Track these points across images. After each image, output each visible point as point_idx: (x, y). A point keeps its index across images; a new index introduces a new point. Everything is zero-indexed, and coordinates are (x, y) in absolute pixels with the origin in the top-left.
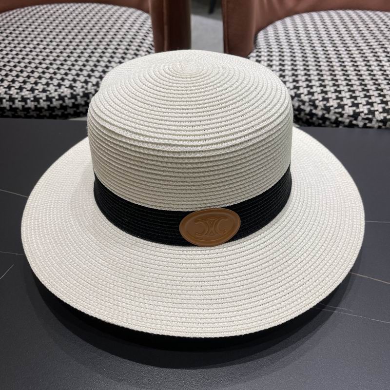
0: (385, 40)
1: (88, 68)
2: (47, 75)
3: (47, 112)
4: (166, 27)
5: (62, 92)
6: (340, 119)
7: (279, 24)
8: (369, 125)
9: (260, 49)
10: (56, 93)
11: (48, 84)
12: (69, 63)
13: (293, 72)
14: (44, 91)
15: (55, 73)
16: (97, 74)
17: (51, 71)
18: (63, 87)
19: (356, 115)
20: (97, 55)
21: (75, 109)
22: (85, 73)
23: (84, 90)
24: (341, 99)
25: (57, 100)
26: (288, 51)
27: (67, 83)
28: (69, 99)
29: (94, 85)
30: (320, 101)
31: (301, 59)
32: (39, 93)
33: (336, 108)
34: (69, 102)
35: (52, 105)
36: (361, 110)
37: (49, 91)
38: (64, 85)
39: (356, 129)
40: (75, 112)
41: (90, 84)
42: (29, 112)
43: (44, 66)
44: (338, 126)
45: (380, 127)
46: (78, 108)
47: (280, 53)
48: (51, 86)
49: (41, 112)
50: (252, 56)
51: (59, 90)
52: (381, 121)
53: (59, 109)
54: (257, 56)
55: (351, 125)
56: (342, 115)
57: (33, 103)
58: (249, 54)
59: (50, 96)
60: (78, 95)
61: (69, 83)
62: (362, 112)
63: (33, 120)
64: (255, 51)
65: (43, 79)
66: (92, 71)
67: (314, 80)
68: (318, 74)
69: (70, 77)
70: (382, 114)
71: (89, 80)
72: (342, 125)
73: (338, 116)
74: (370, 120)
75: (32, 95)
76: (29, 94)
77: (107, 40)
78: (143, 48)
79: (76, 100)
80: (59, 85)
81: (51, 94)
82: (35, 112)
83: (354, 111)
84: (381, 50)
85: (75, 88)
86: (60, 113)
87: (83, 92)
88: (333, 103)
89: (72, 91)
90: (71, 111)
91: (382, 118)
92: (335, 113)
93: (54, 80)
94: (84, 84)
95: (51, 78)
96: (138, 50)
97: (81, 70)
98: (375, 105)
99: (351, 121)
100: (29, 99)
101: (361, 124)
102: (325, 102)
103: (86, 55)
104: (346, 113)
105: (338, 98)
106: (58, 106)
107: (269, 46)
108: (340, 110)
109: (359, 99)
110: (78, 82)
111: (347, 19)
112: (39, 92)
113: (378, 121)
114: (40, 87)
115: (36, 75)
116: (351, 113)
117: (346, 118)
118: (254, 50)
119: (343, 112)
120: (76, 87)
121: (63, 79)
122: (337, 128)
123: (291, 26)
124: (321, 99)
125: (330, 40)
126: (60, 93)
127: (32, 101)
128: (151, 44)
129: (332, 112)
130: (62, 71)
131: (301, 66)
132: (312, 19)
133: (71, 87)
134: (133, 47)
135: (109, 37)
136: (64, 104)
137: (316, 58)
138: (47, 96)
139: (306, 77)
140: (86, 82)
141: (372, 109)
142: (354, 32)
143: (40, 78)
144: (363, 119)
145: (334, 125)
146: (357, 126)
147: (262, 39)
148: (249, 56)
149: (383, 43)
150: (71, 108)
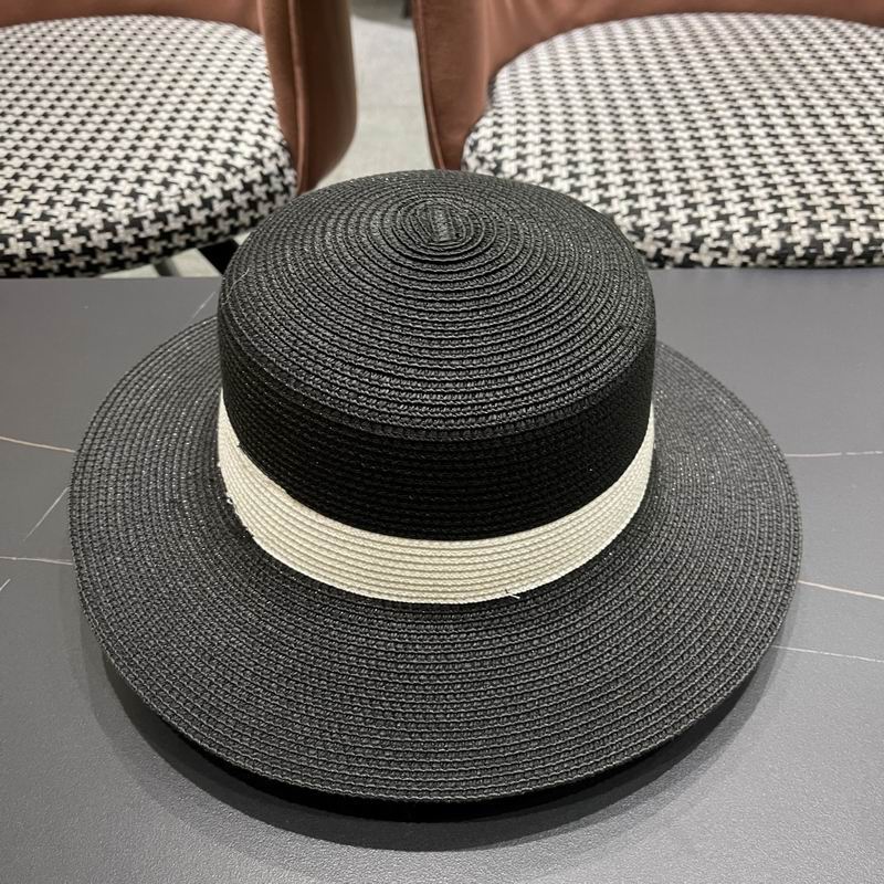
0: (760, 80)
1: (137, 163)
2: (49, 183)
3: (54, 262)
4: (298, 71)
5: (84, 219)
6: (665, 252)
7: (541, 50)
8: (722, 261)
9: (500, 108)
10: (71, 221)
11: (51, 203)
12: (95, 154)
13: (569, 156)
14: (44, 217)
15: (65, 178)
16: (157, 176)
17: (57, 173)
18: (84, 207)
19: (695, 243)
20: (154, 133)
21: (114, 254)
22: (131, 175)
23: (130, 211)
24: (666, 209)
25: (73, 236)
26: (560, 110)
27: (93, 199)
28: (100, 232)
29: (151, 201)
30: (624, 216)
31: (585, 128)
32: (34, 223)
33: (656, 229)
34: (100, 240)
35: (63, 248)
36: (706, 231)
37: (55, 217)
38: (87, 203)
39: (698, 270)
40: (114, 259)
41: (143, 199)
42: (13, 265)
43: (40, 162)
44: (661, 266)
45: (744, 265)
46: (120, 252)
47: (542, 117)
48: (59, 205)
49: (40, 262)
50: (484, 125)
51: (76, 214)
52: (746, 253)
53: (78, 255)
54: (495, 124)
55: (687, 264)
56: (668, 244)
57: (21, 244)
58: (478, 120)
59: (58, 228)
60: (120, 223)
61: (98, 197)
62: (708, 236)
63: (24, 281)
64: (490, 113)
65: (40, 191)
66: (146, 169)
67: (611, 171)
68: (621, 159)
69: (99, 185)
70: (747, 238)
71: (139, 190)
72: (670, 263)
73: (661, 244)
74: (725, 252)
75: (20, 227)
76: (12, 225)
77: (174, 99)
78: (252, 115)
79: (115, 234)
80: (76, 204)
81: (59, 223)
82: (26, 264)
83: (693, 234)
84: (750, 103)
85: (110, 209)
86: (82, 264)
87: (130, 216)
88: (650, 219)
89: (105, 215)
90: (106, 258)
91: (748, 246)
92: (655, 239)
93: (65, 192)
94: (130, 200)
95: (58, 190)
96: (242, 120)
97: (121, 169)
98: (733, 219)
99: (687, 255)
100: (12, 235)
101: (707, 260)
102: (634, 218)
103: (131, 134)
104: (676, 239)
105: (659, 208)
106: (78, 250)
107: (519, 102)
108: (664, 233)
109: (701, 208)
110: (116, 195)
111: (682, 35)
112: (34, 220)
113: (739, 253)
114: (35, 210)
115: (25, 183)
116: (687, 239)
117: (676, 250)
118: (487, 111)
119: (671, 237)
120: (113, 206)
121: (83, 191)
122: (660, 271)
123: (567, 56)
124: (625, 211)
125: (646, 83)
126: (78, 221)
127: (19, 240)
128: (270, 106)
129: (648, 238)
130: (81, 173)
131: (585, 143)
132: (611, 38)
133: (102, 207)
134: (230, 114)
135: (179, 92)
136: (90, 245)
137: (617, 123)
138: (52, 229)
139: (596, 166)
140: (134, 195)
141: (728, 228)
142: (698, 64)
143: (33, 189)
144: (711, 249)
145: (655, 265)
146: (700, 264)
147: (506, 87)
148: (479, 124)
149: (755, 86)
150: (105, 251)
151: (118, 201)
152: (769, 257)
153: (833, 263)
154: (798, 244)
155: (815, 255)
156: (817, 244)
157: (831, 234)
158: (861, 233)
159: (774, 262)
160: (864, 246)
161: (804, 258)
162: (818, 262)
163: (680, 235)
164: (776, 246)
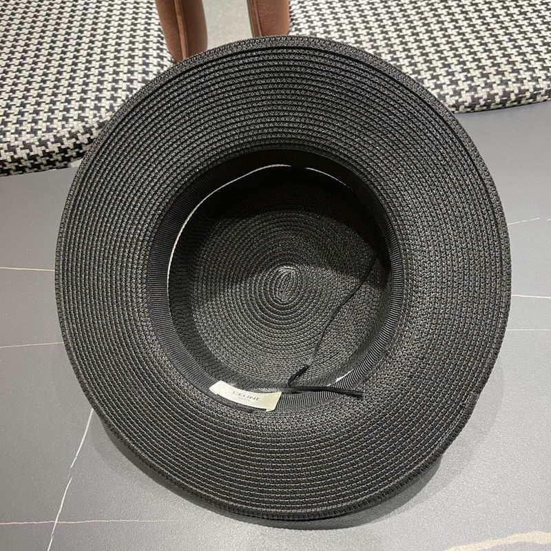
1: (92, 87)
2: (45, 107)
3: (59, 155)
5: (72, 128)
10: (65, 130)
11: (50, 120)
14: (49, 130)
15: (53, 102)
16: (107, 94)
17: (46, 99)
18: (71, 120)
22: (91, 95)
23: (97, 119)
25: (68, 139)
27: (74, 114)
28: (83, 134)
29: (108, 111)
32: (43, 134)
34: (83, 139)
35: (63, 147)
37: (56, 129)
38: (72, 118)
41: (103, 110)
71: (99, 104)
75: (36, 138)
76: (31, 137)
79: (91, 133)
80: (65, 119)
81: (58, 132)
82: (43, 159)
85: (86, 119)
87: (98, 122)
89: (84, 124)
93: (56, 112)
94: (95, 112)
95: (51, 111)
97: (84, 92)
98: (444, 87)
100: (33, 144)
106: (71, 146)
109: (426, 81)
110: (87, 110)
113: (450, 106)
114: (42, 125)
115: (30, 108)
120: (87, 117)
121: (66, 110)
126: (69, 129)
127: (37, 146)
130: (61, 98)
136: (78, 142)
138: (55, 136)
141: (442, 93)
143: (36, 112)
150: (86, 144)
151: (89, 113)
152: (466, 107)
153: (500, 106)
154: (481, 98)
155: (491, 103)
156: (491, 97)
157: (498, 90)
161: (484, 106)
162: (492, 107)
164: (469, 100)
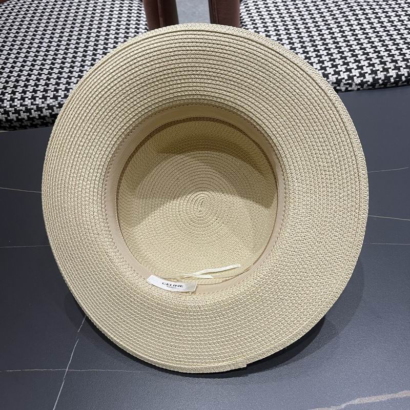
8: (349, 89)
36: (342, 77)
45: (358, 89)
52: (359, 84)
62: (344, 78)
70: (359, 78)
74: (351, 85)
83: (337, 78)
101: (343, 89)
144: (345, 84)
155: (387, 83)
158: (404, 72)
159: (371, 87)
160: (406, 77)
163: (332, 80)
